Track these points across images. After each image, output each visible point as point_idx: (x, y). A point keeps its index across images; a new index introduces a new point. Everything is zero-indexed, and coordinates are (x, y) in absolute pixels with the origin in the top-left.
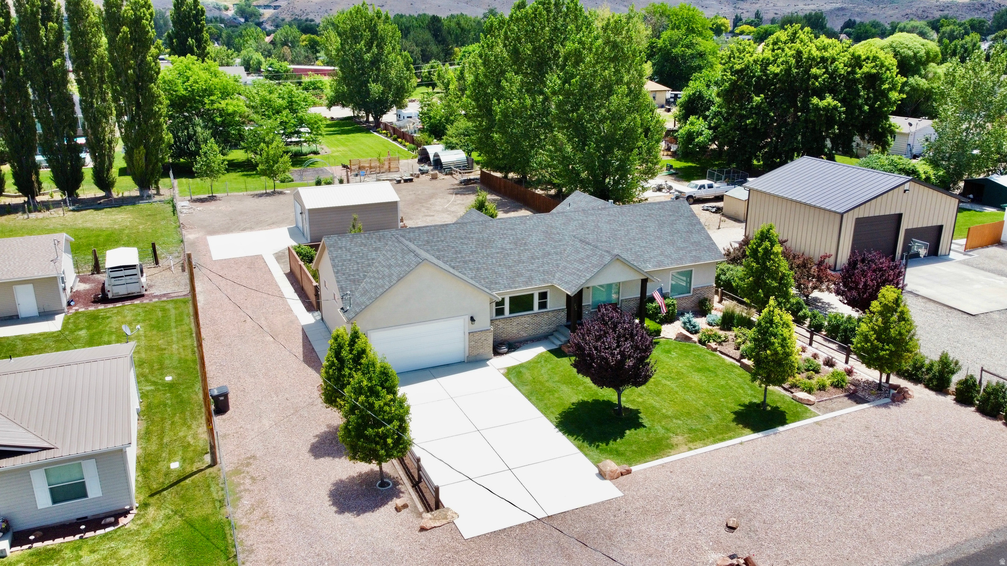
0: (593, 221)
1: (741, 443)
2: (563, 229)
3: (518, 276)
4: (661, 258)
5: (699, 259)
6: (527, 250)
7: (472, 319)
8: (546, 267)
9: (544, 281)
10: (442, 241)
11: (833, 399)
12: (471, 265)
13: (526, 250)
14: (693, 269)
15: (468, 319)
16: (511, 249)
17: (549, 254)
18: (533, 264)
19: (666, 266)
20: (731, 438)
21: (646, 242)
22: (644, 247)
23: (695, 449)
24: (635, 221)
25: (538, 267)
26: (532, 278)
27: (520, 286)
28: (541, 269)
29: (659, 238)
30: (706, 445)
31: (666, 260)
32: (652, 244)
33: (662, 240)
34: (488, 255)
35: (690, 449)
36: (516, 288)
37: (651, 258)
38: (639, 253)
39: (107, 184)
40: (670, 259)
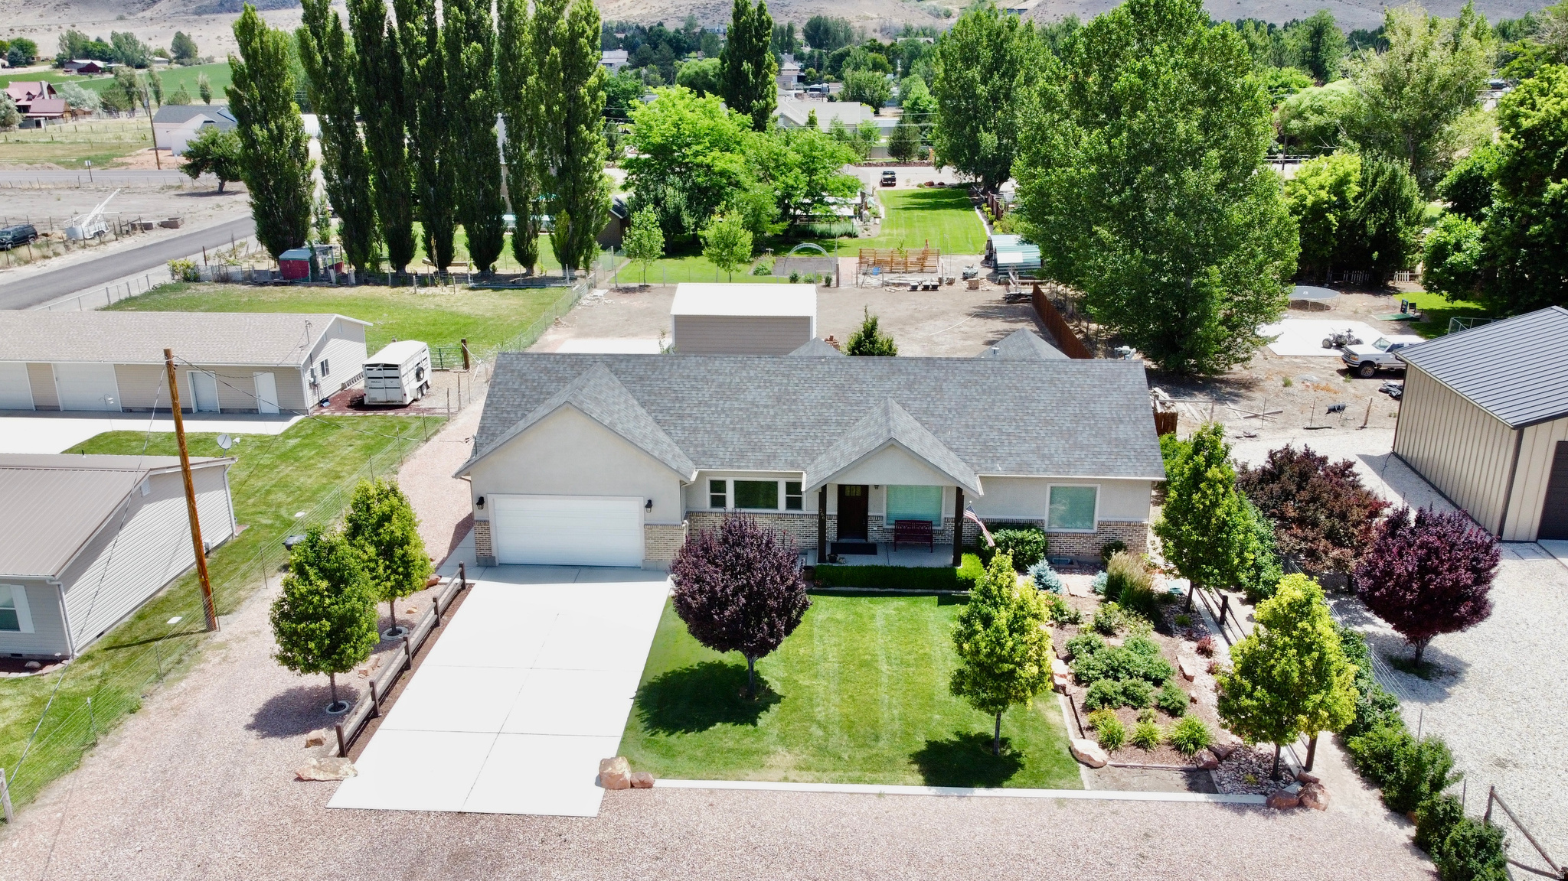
0: (937, 379)
1: (880, 795)
2: (874, 386)
3: (754, 450)
4: (1032, 457)
5: (1110, 470)
6: (793, 411)
7: (649, 505)
8: (808, 443)
9: (792, 464)
10: (664, 380)
11: (1151, 768)
12: (687, 422)
13: (790, 410)
14: (1099, 486)
15: (643, 502)
16: (766, 406)
17: (826, 422)
18: (788, 435)
19: (1031, 472)
20: (872, 782)
21: (1018, 427)
22: (1008, 434)
23: (795, 781)
24: (1016, 388)
25: (796, 441)
26: (775, 456)
27: (748, 467)
28: (798, 444)
29: (1047, 422)
30: (819, 780)
31: (1039, 462)
32: (1027, 431)
33: (1050, 428)
34: (723, 410)
35: (786, 779)
36: (739, 467)
37: (1011, 455)
38: (991, 444)
39: (526, 257)
40: (1047, 462)
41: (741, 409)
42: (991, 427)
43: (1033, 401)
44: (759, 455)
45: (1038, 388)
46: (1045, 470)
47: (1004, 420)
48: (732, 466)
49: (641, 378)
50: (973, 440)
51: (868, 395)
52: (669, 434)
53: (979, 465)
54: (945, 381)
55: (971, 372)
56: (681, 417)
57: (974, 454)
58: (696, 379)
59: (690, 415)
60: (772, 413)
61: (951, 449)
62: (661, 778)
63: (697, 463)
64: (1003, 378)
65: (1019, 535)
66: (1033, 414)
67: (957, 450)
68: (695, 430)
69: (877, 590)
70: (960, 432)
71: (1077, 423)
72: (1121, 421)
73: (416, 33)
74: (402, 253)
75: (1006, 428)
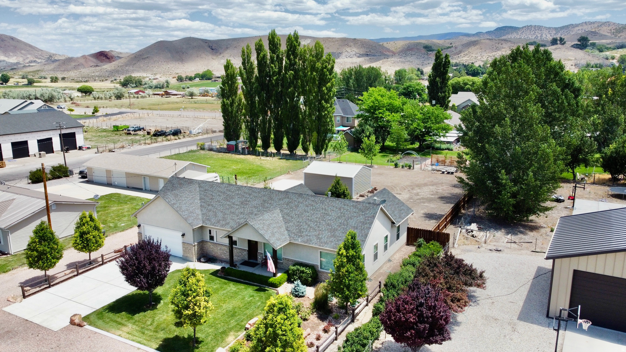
4: (314, 238)
6: (244, 208)
7: (183, 235)
10: (212, 191)
15: (181, 234)
19: (310, 244)
20: (142, 344)
21: (316, 225)
23: (121, 337)
24: (325, 209)
25: (238, 219)
26: (228, 224)
27: (218, 226)
28: (238, 220)
29: (328, 225)
30: (128, 339)
31: (315, 240)
32: (319, 227)
33: (328, 227)
34: (223, 205)
35: (120, 335)
36: (215, 226)
37: (307, 235)
38: (303, 230)
39: (306, 150)
40: (318, 241)
41: (228, 205)
42: (306, 223)
43: (328, 215)
44: (224, 223)
45: (333, 210)
46: (316, 244)
47: (313, 222)
48: (213, 225)
49: (206, 190)
50: (297, 228)
51: (272, 205)
52: (202, 211)
53: (293, 238)
54: (301, 203)
55: (313, 201)
56: (209, 205)
57: (294, 233)
58: (221, 192)
59: (212, 205)
60: (237, 207)
61: (287, 230)
62: (89, 325)
63: (203, 222)
64: (323, 204)
65: (302, 269)
66: (325, 221)
67: (289, 231)
68: (210, 211)
69: (242, 280)
70: (294, 224)
71: (339, 227)
72: (357, 228)
73: (274, 68)
74: (266, 146)
75: (312, 225)
